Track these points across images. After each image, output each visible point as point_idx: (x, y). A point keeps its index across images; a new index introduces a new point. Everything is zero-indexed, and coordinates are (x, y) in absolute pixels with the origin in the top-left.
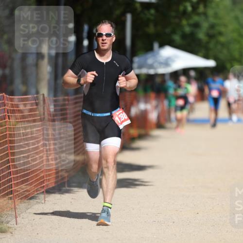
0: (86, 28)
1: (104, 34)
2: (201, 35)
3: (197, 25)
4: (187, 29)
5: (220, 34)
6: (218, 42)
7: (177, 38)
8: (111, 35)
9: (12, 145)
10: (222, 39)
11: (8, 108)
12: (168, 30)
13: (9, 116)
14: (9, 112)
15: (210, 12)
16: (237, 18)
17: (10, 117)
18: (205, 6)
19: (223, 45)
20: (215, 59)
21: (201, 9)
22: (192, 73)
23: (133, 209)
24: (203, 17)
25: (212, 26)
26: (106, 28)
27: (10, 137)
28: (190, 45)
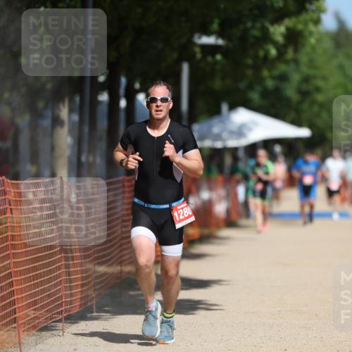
0: (123, 80)
1: (159, 98)
2: (291, 92)
3: (283, 78)
4: (270, 84)
5: (318, 90)
6: (314, 102)
7: (255, 96)
8: (167, 99)
9: (14, 251)
10: (320, 98)
11: (10, 198)
12: (242, 85)
13: (11, 209)
14: (12, 203)
15: (303, 58)
16: (341, 68)
17: (13, 211)
18: (296, 51)
19: (322, 106)
20: (311, 126)
21: (290, 54)
22: (278, 149)
23: (192, 344)
24: (292, 66)
25: (306, 79)
26: (160, 91)
27: (12, 240)
28: (274, 107)
